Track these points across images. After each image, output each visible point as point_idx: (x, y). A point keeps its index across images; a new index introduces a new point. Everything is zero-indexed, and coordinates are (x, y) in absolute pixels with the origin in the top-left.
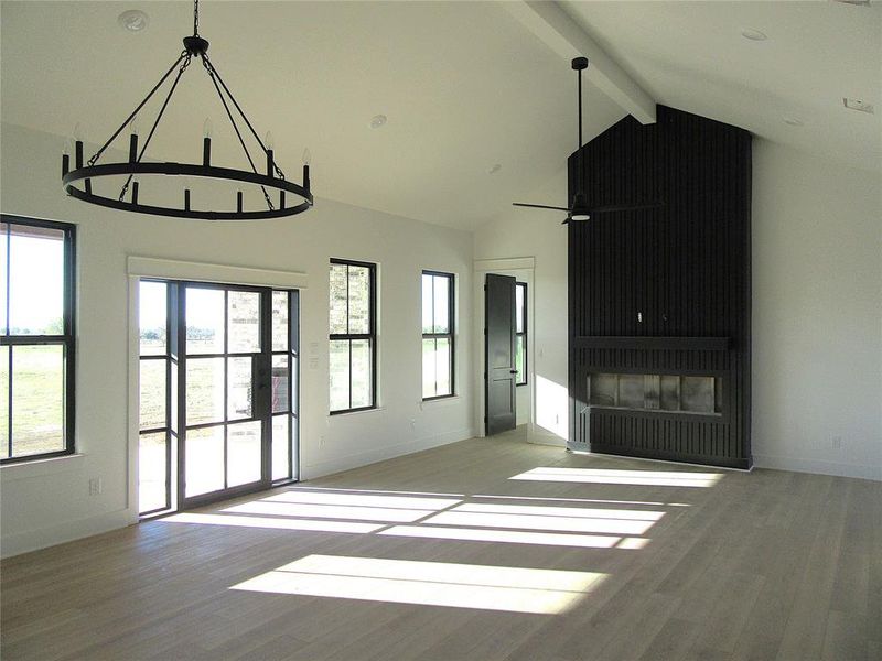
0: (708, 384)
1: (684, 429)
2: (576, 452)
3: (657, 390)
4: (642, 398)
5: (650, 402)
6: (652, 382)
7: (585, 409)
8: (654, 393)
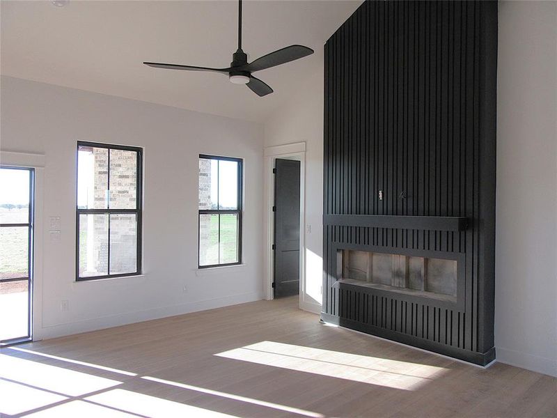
0: (452, 266)
1: (431, 315)
2: (328, 324)
3: (404, 269)
4: (389, 275)
5: (397, 280)
6: (398, 261)
7: (336, 284)
8: (401, 272)
